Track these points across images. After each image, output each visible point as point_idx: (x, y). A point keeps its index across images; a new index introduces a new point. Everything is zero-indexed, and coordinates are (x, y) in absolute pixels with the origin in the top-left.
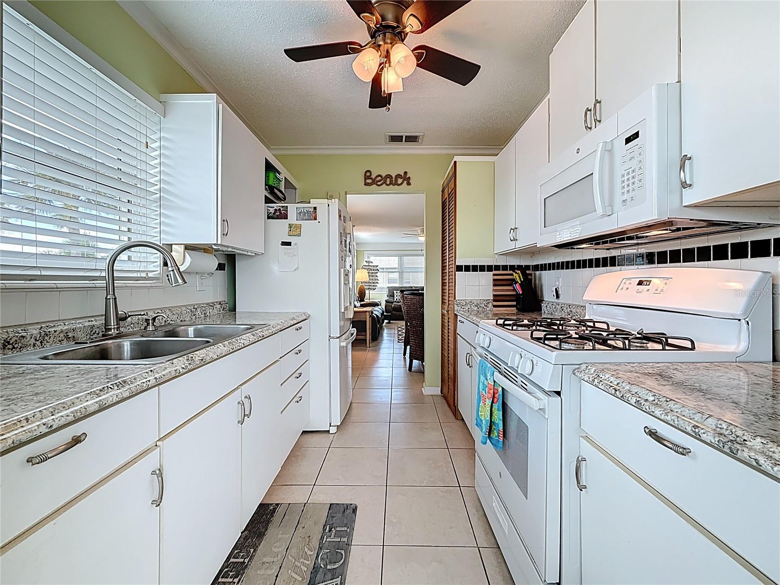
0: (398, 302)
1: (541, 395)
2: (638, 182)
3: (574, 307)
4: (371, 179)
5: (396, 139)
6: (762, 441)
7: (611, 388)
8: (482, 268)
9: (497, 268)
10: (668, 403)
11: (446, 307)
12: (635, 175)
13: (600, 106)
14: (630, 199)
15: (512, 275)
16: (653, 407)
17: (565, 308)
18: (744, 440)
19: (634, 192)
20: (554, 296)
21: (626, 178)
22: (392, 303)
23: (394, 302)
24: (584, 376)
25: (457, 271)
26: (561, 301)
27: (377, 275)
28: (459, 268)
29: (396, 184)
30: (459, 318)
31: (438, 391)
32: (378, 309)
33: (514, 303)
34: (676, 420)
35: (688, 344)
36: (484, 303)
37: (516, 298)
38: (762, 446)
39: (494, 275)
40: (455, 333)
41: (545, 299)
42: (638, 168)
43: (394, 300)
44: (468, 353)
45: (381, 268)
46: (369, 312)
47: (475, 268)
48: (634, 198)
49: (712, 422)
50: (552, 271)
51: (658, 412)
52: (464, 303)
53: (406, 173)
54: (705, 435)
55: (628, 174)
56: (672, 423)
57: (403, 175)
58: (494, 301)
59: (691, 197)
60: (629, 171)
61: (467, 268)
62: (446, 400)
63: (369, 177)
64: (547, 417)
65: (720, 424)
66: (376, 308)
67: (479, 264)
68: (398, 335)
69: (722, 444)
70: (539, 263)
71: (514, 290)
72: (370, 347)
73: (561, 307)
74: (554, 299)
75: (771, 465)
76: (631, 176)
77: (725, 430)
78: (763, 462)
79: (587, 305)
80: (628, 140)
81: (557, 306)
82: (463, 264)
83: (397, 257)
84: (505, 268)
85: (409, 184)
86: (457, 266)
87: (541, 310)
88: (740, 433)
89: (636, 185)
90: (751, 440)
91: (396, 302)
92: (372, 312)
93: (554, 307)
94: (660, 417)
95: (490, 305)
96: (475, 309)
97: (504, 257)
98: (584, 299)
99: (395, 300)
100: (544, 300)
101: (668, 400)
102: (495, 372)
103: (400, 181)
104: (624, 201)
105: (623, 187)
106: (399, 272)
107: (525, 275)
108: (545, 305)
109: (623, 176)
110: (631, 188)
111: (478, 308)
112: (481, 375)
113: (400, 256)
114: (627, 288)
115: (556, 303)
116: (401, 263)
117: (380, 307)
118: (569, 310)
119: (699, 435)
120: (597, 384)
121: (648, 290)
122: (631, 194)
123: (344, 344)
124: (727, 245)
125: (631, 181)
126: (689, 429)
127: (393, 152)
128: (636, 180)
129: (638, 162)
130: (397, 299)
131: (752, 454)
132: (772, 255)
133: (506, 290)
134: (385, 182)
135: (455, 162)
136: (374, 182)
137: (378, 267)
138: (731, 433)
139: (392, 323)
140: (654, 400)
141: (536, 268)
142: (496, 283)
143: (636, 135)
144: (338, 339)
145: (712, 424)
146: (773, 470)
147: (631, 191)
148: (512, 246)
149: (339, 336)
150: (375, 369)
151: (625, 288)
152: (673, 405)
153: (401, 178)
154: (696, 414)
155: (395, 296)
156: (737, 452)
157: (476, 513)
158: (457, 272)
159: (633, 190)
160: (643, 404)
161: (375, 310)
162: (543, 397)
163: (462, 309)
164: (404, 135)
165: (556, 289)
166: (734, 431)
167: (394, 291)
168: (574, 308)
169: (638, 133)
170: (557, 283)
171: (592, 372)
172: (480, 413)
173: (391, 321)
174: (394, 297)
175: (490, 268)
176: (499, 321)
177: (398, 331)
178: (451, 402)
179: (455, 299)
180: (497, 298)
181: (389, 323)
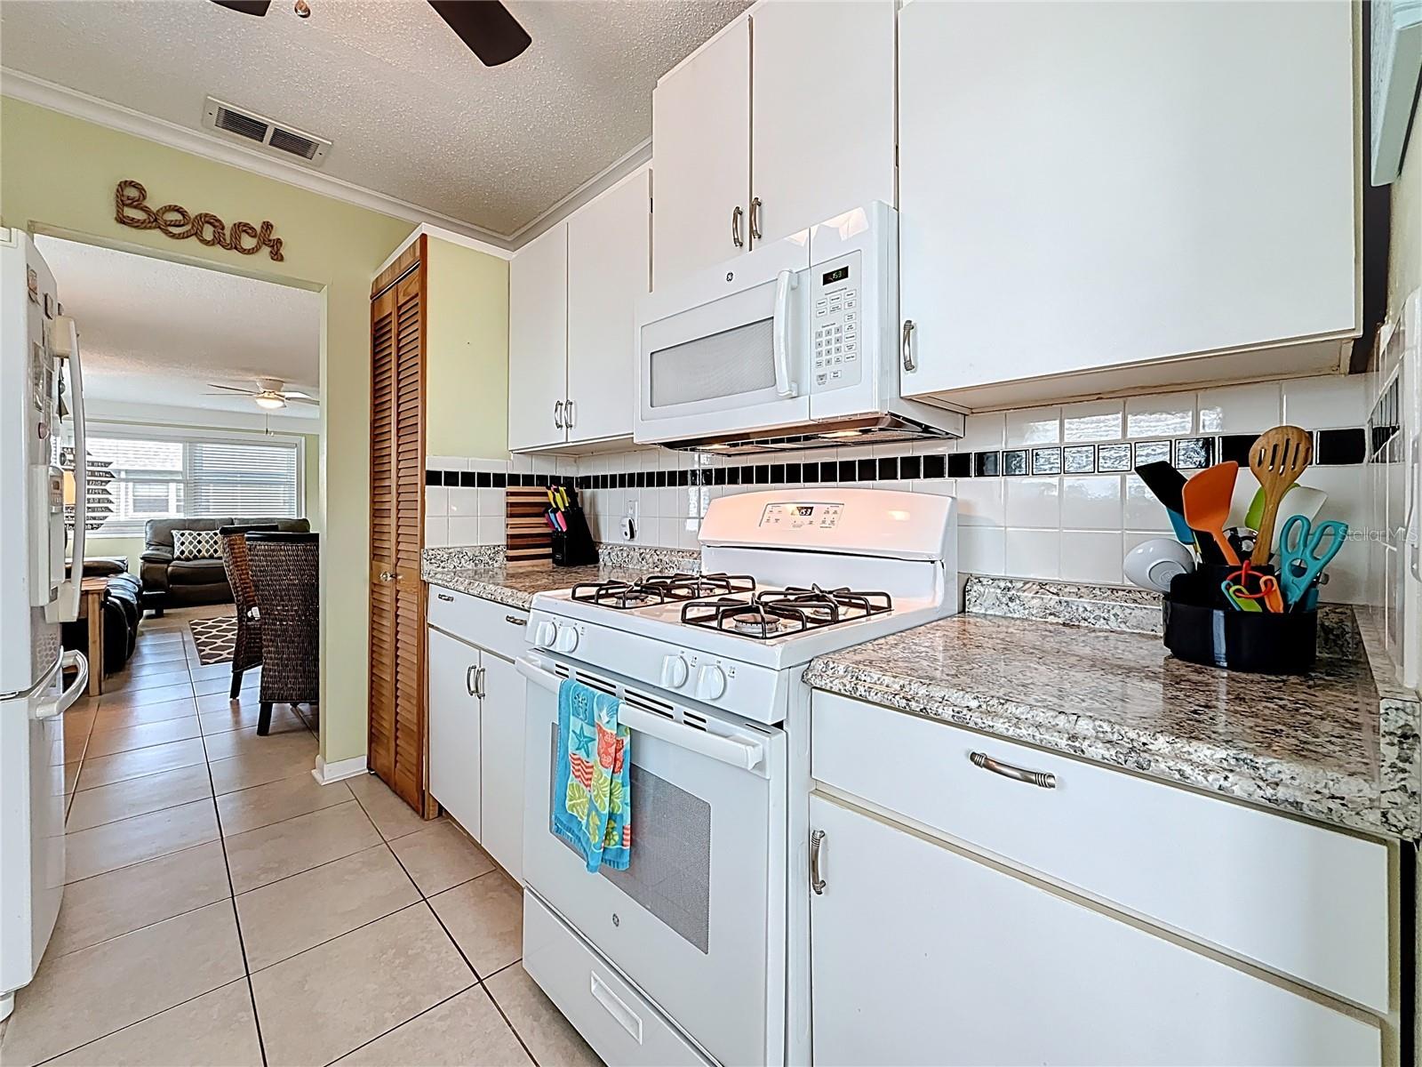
0: (187, 559)
1: (751, 736)
2: (847, 349)
3: (665, 552)
4: (145, 210)
5: (241, 125)
6: (1167, 740)
7: (897, 697)
8: (484, 480)
9: (514, 480)
10: (1005, 707)
11: (387, 567)
12: (841, 337)
13: (760, 210)
14: (832, 374)
15: (545, 494)
16: (990, 718)
17: (649, 556)
18: (1144, 744)
19: (838, 365)
20: (626, 534)
21: (824, 339)
22: (168, 562)
23: (174, 560)
24: (831, 682)
25: (428, 483)
26: (636, 542)
27: (108, 487)
28: (433, 478)
29: (235, 246)
30: (434, 591)
31: (359, 765)
32: (122, 582)
33: (549, 550)
34: (1037, 734)
35: (882, 602)
36: (489, 552)
37: (554, 540)
38: (1170, 748)
39: (509, 494)
40: (423, 627)
41: (603, 541)
42: (847, 327)
43: (173, 554)
44: (475, 667)
45: (119, 471)
46: (98, 592)
47: (468, 479)
48: (839, 374)
49: (1087, 725)
50: (618, 489)
51: (1000, 726)
52: (446, 556)
53: (268, 226)
54: (1093, 748)
55: (828, 333)
56: (1030, 740)
57: (258, 228)
58: (509, 547)
59: (914, 384)
60: (831, 330)
61: (451, 479)
62: (386, 783)
63: (137, 204)
64: (768, 778)
65: (1100, 726)
66: (113, 580)
67: (476, 471)
68: (198, 645)
69: (1123, 757)
70: (592, 473)
71: (550, 524)
72: (101, 694)
73: (641, 554)
74: (625, 541)
75: (1202, 774)
76: (833, 336)
77: (1110, 734)
78: (1191, 772)
79: (704, 549)
80: (828, 279)
81: (632, 553)
82: (443, 469)
83: (181, 445)
84: (528, 480)
85: (277, 256)
86: (428, 472)
87: (598, 561)
88: (1132, 735)
89: (843, 353)
90: (1152, 741)
91: (179, 559)
92: (107, 593)
93: (625, 555)
94: (1005, 733)
95: (501, 557)
96: (470, 567)
97: (527, 459)
98: (699, 538)
99: (177, 553)
100: (601, 543)
101: (1002, 701)
102: (621, 706)
103: (248, 242)
104: (821, 377)
105: (819, 354)
106: (186, 483)
107: (571, 494)
108: (606, 552)
109: (820, 335)
110: (833, 356)
111: (476, 565)
112: (572, 717)
113: (190, 442)
114: (777, 520)
115: (628, 547)
116: (191, 460)
117: (125, 575)
118: (656, 558)
119: (1082, 751)
120: (863, 693)
121: (811, 523)
122: (834, 367)
123: (41, 712)
124: (896, 459)
125: (833, 346)
126: (1063, 743)
127: (226, 157)
128: (843, 345)
129: (847, 317)
130: (182, 552)
131: (1171, 764)
132: (947, 475)
133: (534, 526)
134: (198, 234)
135: (424, 237)
136: (154, 221)
137: (111, 467)
138: (1121, 738)
139: (168, 614)
140: (980, 706)
141: (585, 482)
142: (514, 511)
143: (844, 273)
144: (24, 701)
145: (1088, 729)
146: (1207, 781)
147: (833, 361)
148: (558, 438)
149: (30, 687)
150: (128, 757)
151: (772, 520)
152: (1014, 708)
153: (254, 237)
154: (1056, 716)
155: (177, 544)
156: (1149, 765)
157: (535, 1023)
158: (427, 487)
159: (838, 360)
160: (968, 717)
161: (115, 587)
162: (758, 739)
163: (440, 569)
164: (273, 124)
165: (630, 521)
166: (1123, 732)
167: (174, 532)
168: (665, 555)
169: (846, 269)
170: (631, 512)
171: (841, 673)
172: (568, 803)
173: (165, 611)
174: (173, 546)
175: (499, 480)
176: (578, 590)
177: (195, 634)
178: (409, 784)
179: (422, 546)
180: (515, 541)
181: (159, 615)
